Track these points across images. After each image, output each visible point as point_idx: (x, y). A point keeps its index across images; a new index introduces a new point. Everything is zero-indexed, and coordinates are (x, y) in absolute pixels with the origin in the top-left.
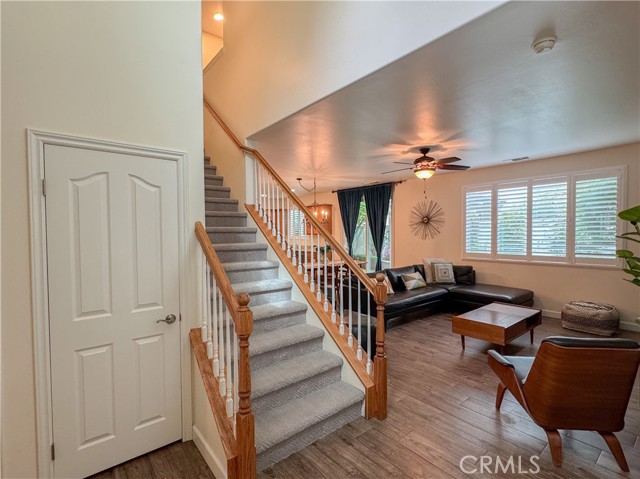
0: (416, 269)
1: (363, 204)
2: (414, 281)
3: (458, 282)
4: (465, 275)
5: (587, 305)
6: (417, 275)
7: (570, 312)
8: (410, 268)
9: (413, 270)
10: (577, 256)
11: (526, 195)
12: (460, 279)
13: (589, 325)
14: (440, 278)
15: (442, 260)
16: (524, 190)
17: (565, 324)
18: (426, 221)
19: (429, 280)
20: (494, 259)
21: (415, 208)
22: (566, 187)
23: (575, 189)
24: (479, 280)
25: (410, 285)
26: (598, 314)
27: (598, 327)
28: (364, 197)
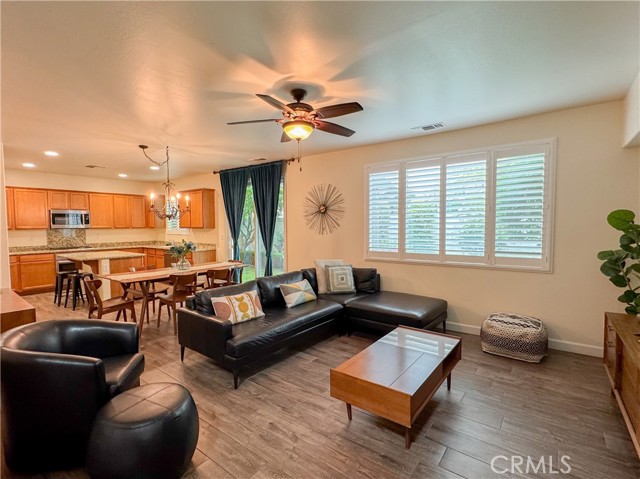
0: (305, 275)
1: (250, 189)
2: (298, 293)
3: (359, 291)
4: (367, 282)
5: (511, 320)
6: (304, 285)
7: (491, 331)
8: (296, 273)
9: (301, 276)
10: (497, 255)
11: (439, 177)
12: (361, 286)
13: (513, 349)
14: (336, 286)
15: (340, 262)
16: (436, 170)
17: (485, 347)
18: (323, 210)
19: (322, 289)
20: (402, 259)
21: (310, 194)
22: (485, 167)
23: (495, 168)
24: (385, 287)
25: (291, 300)
26: (526, 334)
27: (526, 351)
28: (250, 181)
